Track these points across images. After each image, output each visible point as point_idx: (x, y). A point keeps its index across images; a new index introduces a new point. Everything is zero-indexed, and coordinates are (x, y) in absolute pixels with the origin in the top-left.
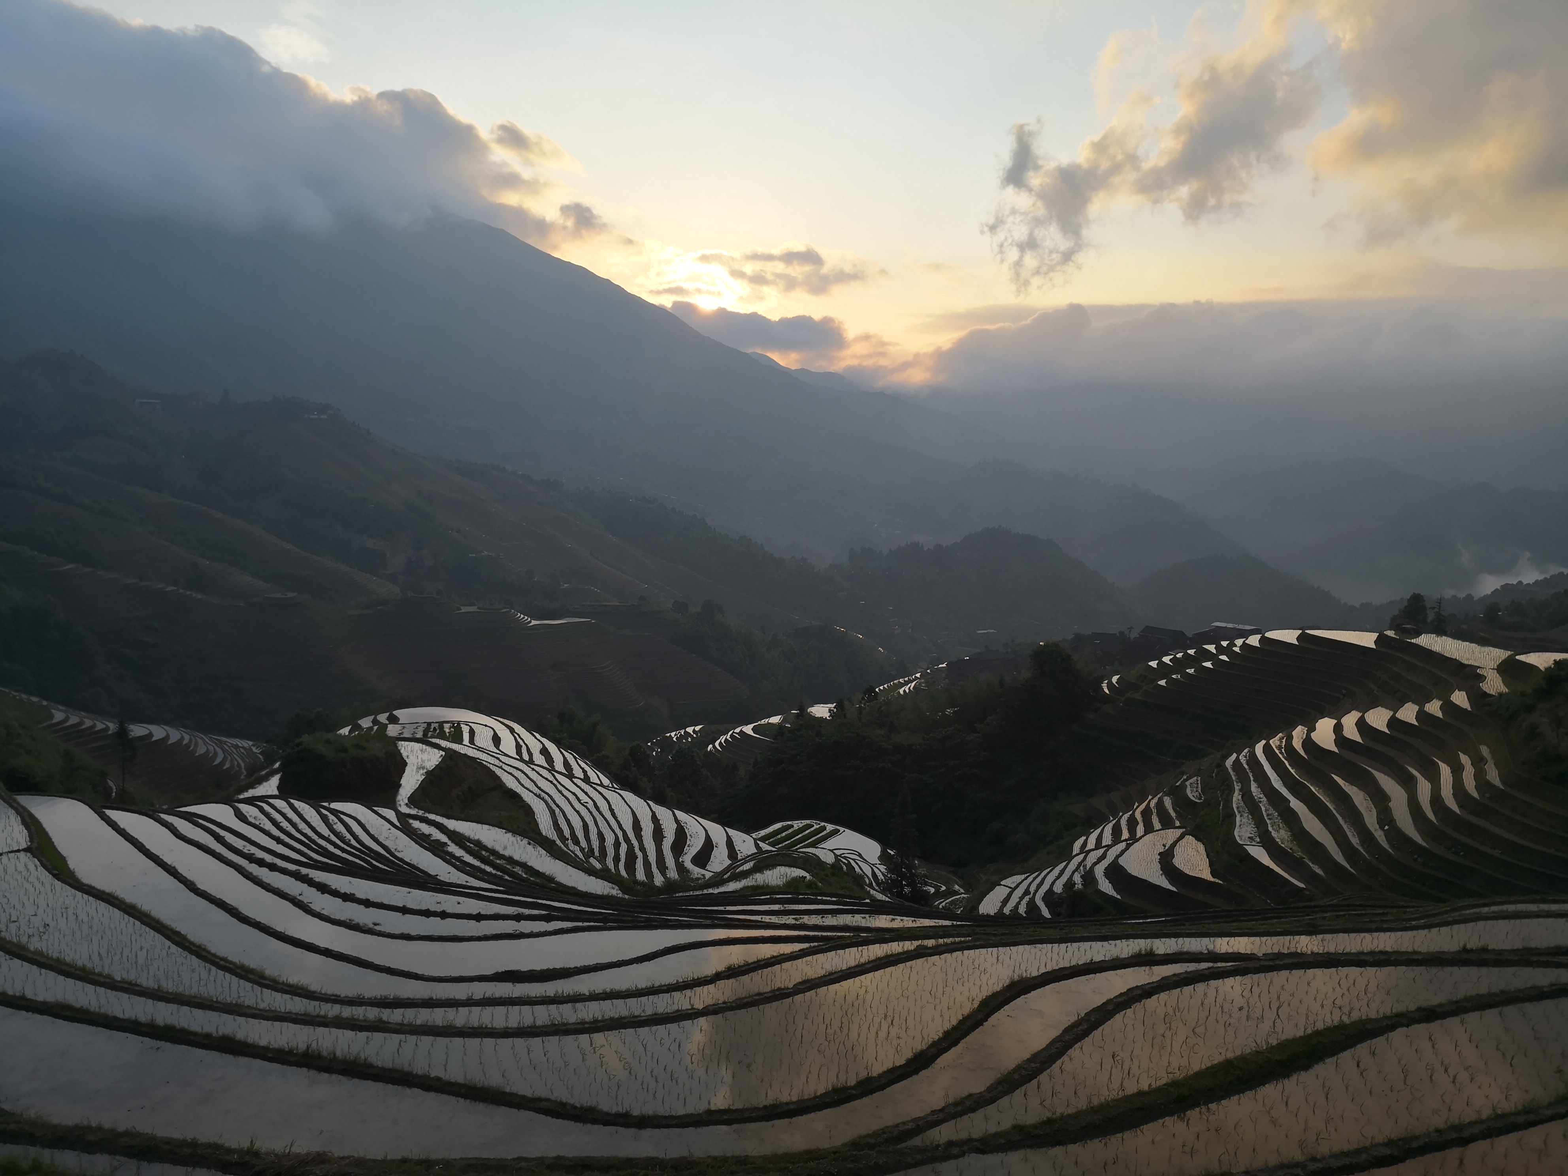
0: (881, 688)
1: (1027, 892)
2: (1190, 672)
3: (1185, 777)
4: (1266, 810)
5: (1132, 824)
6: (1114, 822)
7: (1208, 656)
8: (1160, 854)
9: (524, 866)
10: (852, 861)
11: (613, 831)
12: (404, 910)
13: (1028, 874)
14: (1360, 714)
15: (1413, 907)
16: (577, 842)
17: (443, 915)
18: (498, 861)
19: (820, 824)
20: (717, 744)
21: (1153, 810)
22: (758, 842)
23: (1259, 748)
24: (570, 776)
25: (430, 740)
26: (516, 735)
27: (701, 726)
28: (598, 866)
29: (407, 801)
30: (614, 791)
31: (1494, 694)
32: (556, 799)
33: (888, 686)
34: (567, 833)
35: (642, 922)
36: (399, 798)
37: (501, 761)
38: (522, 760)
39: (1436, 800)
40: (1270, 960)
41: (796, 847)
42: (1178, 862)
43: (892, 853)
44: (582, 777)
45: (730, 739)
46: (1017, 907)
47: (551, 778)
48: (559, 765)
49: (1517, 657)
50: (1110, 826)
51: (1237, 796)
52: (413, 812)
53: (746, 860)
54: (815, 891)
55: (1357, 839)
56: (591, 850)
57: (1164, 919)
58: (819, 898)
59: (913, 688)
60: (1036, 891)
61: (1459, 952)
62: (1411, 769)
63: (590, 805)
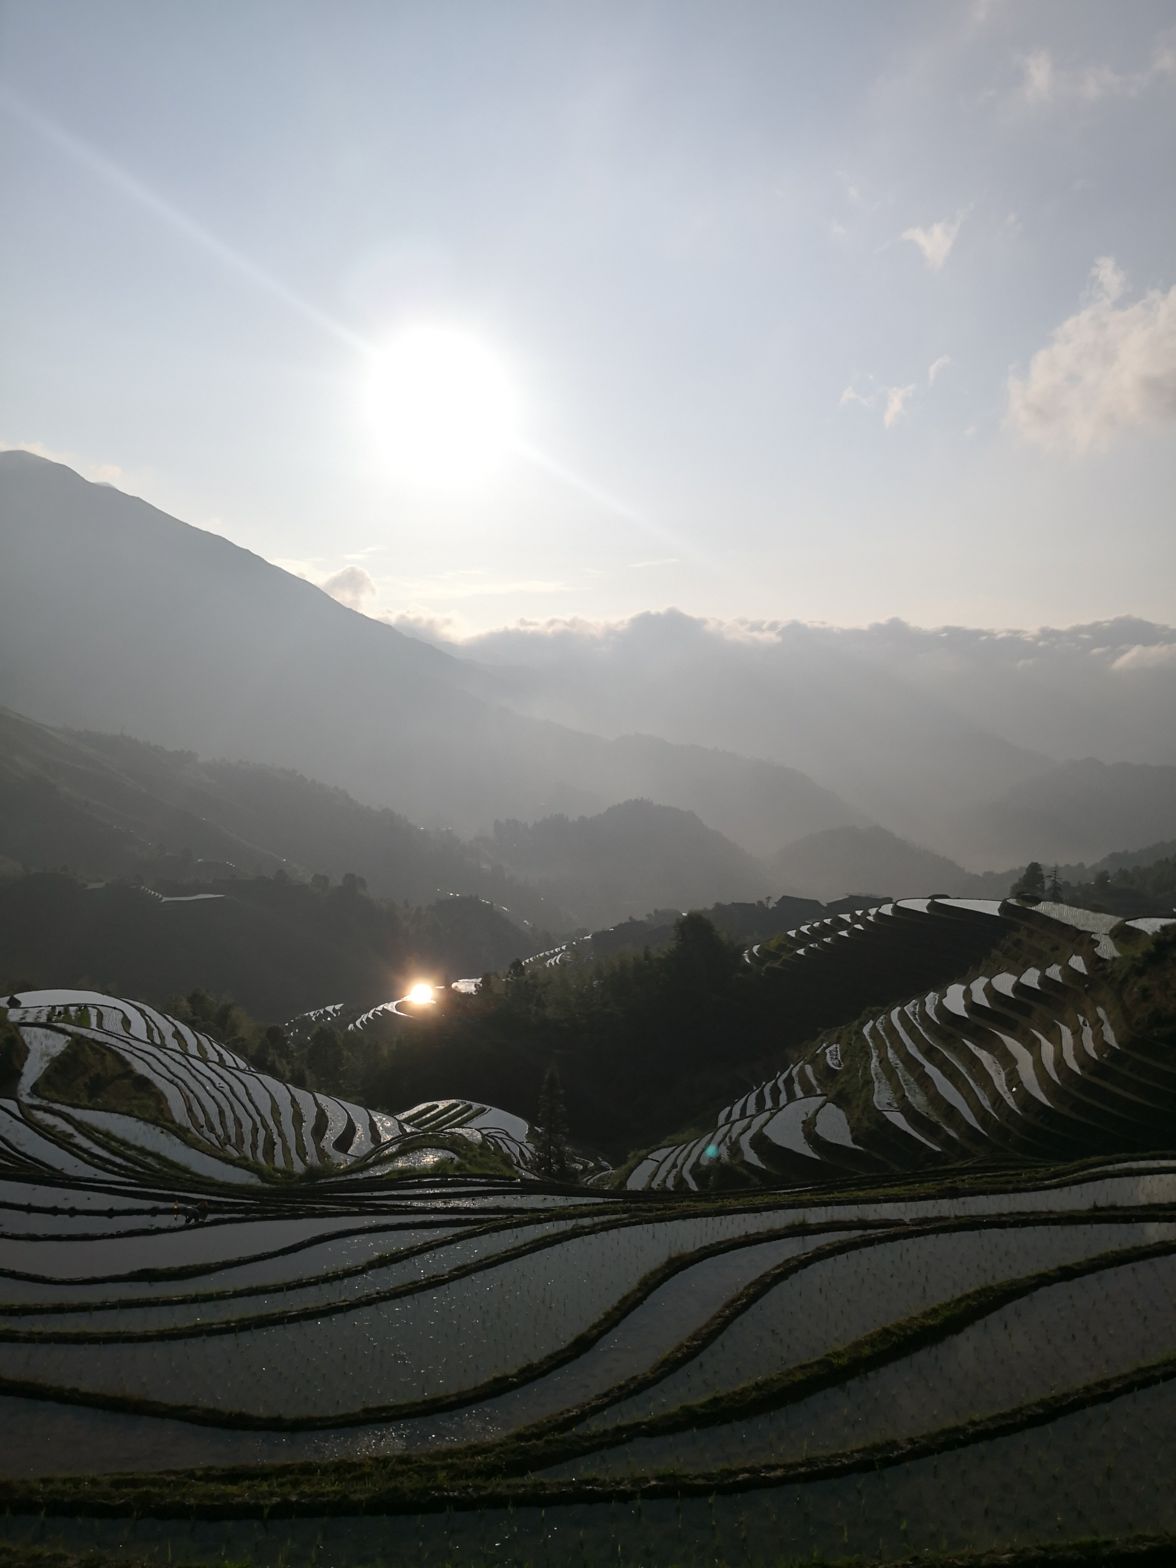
0: (527, 961)
1: (674, 1166)
2: (827, 941)
3: (825, 1045)
4: (903, 1076)
5: (775, 1092)
6: (758, 1091)
7: (843, 924)
8: (804, 1122)
9: (157, 1156)
10: (499, 1141)
11: (251, 1116)
12: (29, 1209)
13: (675, 1147)
14: (987, 980)
15: (1044, 1166)
16: (212, 1129)
17: (73, 1212)
18: (129, 1152)
19: (465, 1103)
20: (358, 1023)
21: (795, 1078)
22: (403, 1124)
23: (894, 1014)
24: (205, 1060)
25: (55, 1024)
26: (147, 1018)
27: (341, 1005)
28: (235, 1154)
29: (29, 1091)
30: (251, 1075)
31: (1107, 958)
32: (190, 1085)
33: (533, 959)
34: (202, 1120)
35: (287, 1211)
36: (20, 1087)
37: (131, 1045)
38: (153, 1044)
39: (1059, 1062)
40: (916, 1225)
41: (441, 1128)
42: (819, 1130)
43: (540, 1130)
44: (217, 1060)
45: (372, 1018)
46: (664, 1181)
47: (184, 1062)
48: (193, 1049)
49: (1127, 923)
50: (754, 1095)
51: (874, 1062)
52: (36, 1102)
53: (390, 1143)
54: (464, 1173)
55: (988, 1102)
56: (229, 1138)
57: (811, 1188)
58: (468, 1179)
59: (559, 961)
60: (683, 1164)
61: (1089, 1210)
62: (1035, 1032)
63: (226, 1090)
